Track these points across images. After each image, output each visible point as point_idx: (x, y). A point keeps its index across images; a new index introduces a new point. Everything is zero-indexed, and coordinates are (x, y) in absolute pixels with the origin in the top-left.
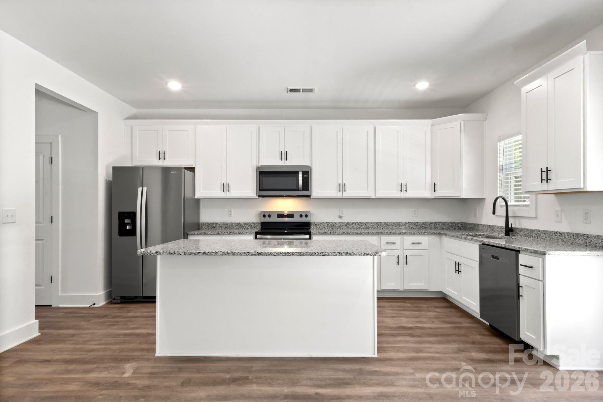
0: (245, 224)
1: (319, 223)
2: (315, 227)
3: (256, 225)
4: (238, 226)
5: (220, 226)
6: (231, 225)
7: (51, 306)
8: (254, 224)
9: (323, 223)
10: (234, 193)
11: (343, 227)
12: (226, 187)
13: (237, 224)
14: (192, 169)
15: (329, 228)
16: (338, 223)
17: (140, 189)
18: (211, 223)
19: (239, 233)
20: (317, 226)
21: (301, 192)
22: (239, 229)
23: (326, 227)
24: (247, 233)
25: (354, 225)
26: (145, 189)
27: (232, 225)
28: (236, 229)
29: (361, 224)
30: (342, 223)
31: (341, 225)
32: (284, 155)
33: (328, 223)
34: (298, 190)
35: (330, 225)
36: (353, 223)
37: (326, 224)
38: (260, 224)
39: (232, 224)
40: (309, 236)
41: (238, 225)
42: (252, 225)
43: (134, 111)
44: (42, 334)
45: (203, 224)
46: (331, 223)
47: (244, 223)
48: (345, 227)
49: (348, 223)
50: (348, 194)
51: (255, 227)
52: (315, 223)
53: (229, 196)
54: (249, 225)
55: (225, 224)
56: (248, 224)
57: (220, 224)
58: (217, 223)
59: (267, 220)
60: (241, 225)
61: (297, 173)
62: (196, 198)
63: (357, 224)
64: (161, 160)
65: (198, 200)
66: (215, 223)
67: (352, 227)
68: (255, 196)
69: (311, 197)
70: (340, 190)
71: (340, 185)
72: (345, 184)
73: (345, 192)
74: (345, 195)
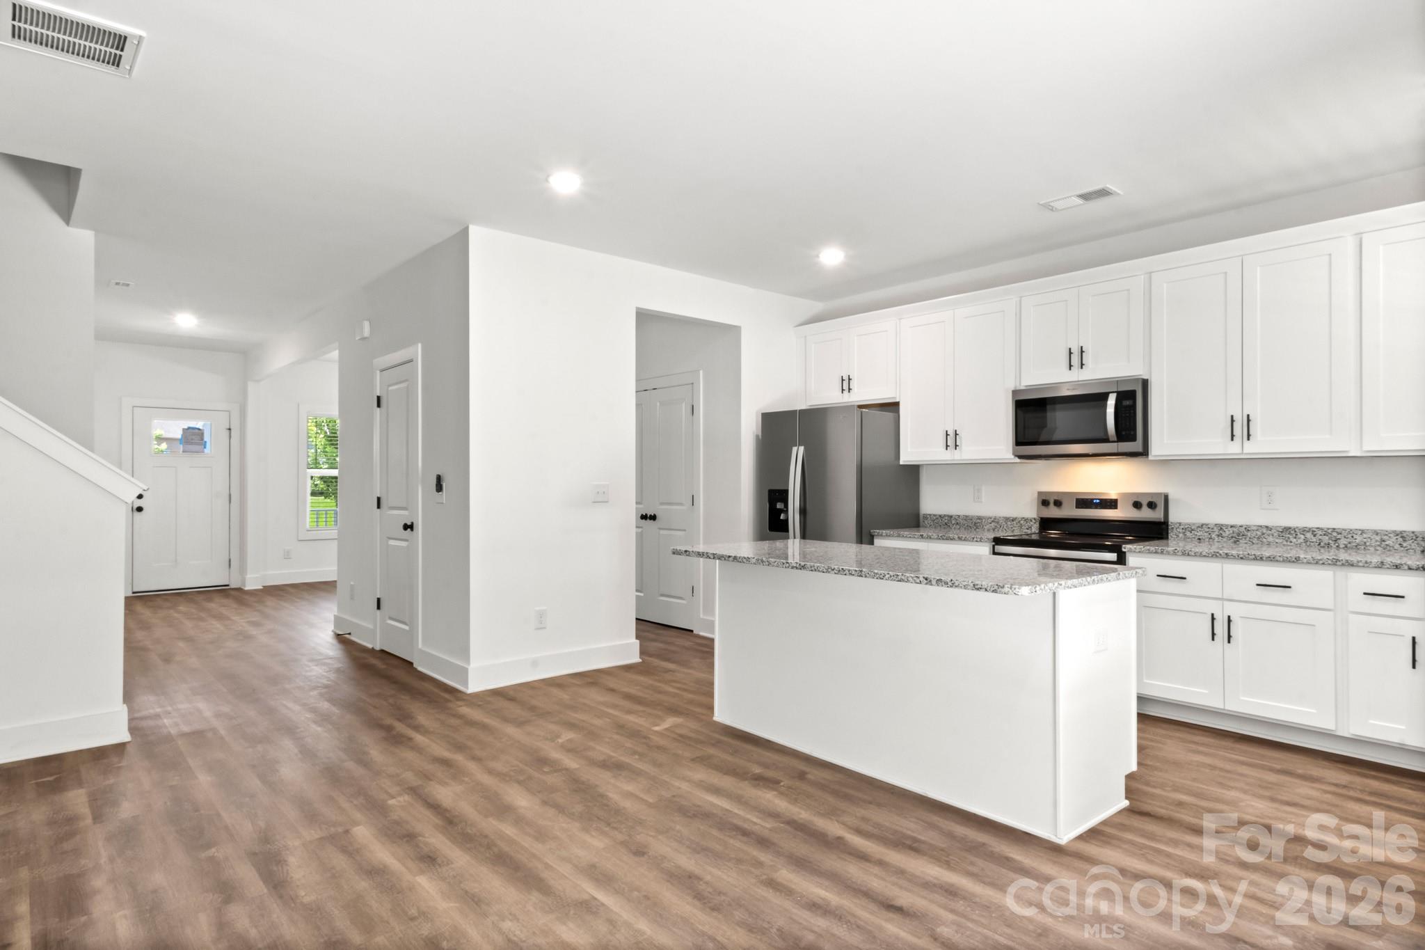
0: (1007, 519)
1: (1194, 524)
2: (1181, 535)
3: (1031, 523)
4: (993, 524)
5: (957, 523)
6: (978, 521)
7: (692, 631)
8: (1026, 520)
9: (1207, 525)
10: (969, 452)
11: (1270, 539)
12: (952, 440)
13: (990, 521)
14: (893, 407)
15: (1225, 540)
16: (1255, 528)
17: (795, 449)
18: (940, 516)
19: (960, 539)
20: (1188, 534)
21: (1116, 444)
22: (994, 530)
23: (1213, 536)
24: (975, 539)
25: (1309, 535)
26: (802, 449)
27: (979, 521)
28: (989, 530)
29: (1335, 534)
30: (1267, 527)
31: (1263, 534)
32: (1076, 358)
33: (1221, 527)
34: (1106, 440)
35: (1228, 532)
36: (1304, 531)
37: (1216, 529)
38: (1038, 523)
39: (979, 518)
40: (1116, 554)
41: (993, 521)
42: (1022, 522)
43: (813, 306)
44: (643, 662)
45: (926, 517)
46: (1232, 527)
47: (1003, 517)
48: (1277, 541)
49: (1287, 529)
50: (1260, 445)
51: (1028, 529)
52: (1180, 524)
53: (959, 458)
54: (1015, 522)
55: (966, 518)
56: (1013, 521)
57: (956, 517)
58: (951, 517)
59: (1053, 512)
60: (998, 523)
61: (1103, 397)
62: (901, 463)
63: (1320, 532)
64: (846, 392)
65: (913, 471)
66: (948, 516)
67: (1302, 541)
68: (1013, 457)
69: (1150, 457)
70: (1233, 436)
71: (1233, 421)
72: (1248, 416)
73: (1248, 439)
74: (1251, 448)
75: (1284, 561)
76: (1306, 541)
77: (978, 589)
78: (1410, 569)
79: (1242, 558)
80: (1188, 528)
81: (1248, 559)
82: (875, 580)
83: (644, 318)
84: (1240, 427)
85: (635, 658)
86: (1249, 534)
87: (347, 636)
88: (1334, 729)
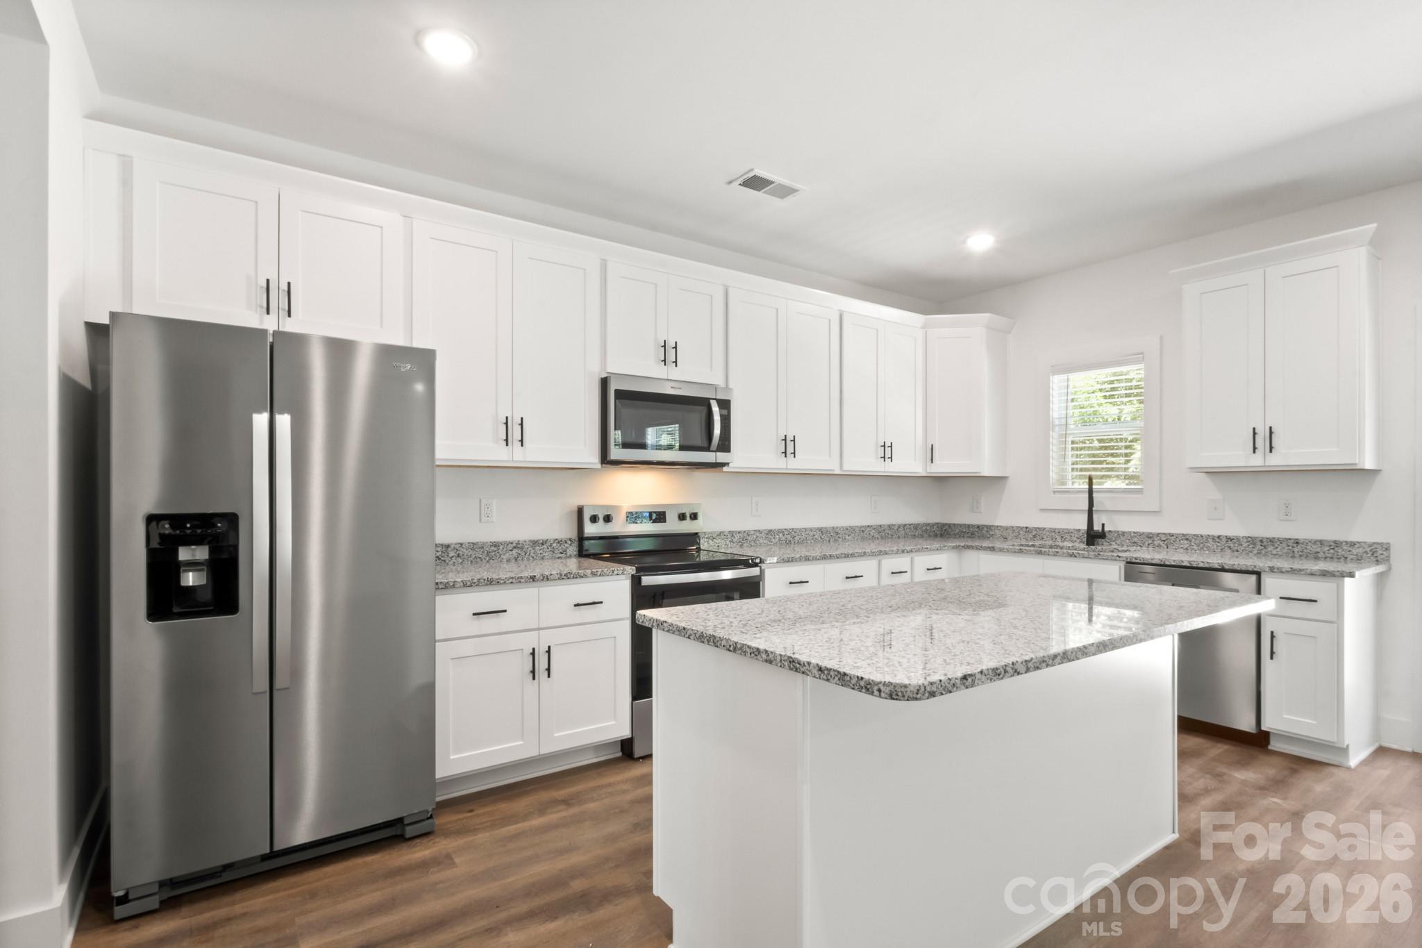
0: (535, 543)
1: (715, 532)
3: (566, 545)
4: (514, 552)
5: (458, 556)
6: (493, 548)
8: (559, 542)
9: (723, 532)
11: (761, 541)
12: (514, 431)
13: (510, 547)
16: (752, 533)
17: (260, 421)
19: (594, 574)
22: (516, 559)
23: (728, 542)
24: (616, 572)
25: (781, 535)
27: (495, 549)
28: (508, 561)
29: (793, 533)
31: (757, 537)
33: (732, 534)
35: (737, 537)
37: (730, 536)
38: (575, 545)
39: (496, 545)
41: (515, 547)
42: (554, 545)
46: (739, 533)
47: (531, 541)
48: (765, 542)
49: (770, 531)
51: (561, 553)
54: (545, 546)
55: (474, 546)
56: (543, 544)
57: (457, 547)
58: (448, 546)
59: (601, 529)
60: (522, 548)
61: (710, 404)
66: (443, 545)
67: (777, 540)
70: (785, 454)
71: (784, 439)
72: (795, 437)
73: (795, 457)
74: (791, 465)
76: (780, 540)
78: (907, 552)
80: (712, 537)
86: (749, 538)
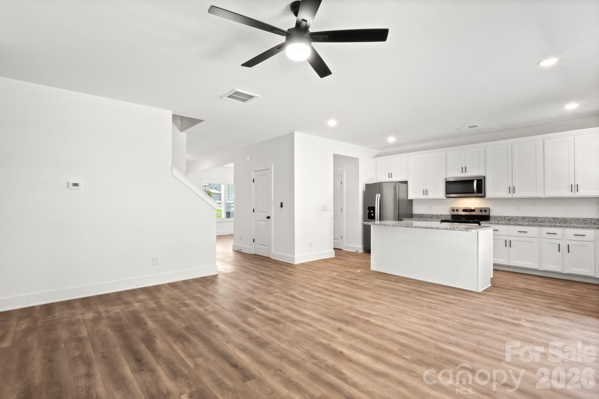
0: (441, 215)
1: (497, 216)
2: (493, 219)
3: (449, 216)
5: (425, 216)
7: (342, 249)
8: (447, 215)
9: (501, 216)
10: (431, 196)
11: (519, 220)
12: (425, 192)
13: (435, 216)
14: (406, 182)
15: (506, 220)
16: (514, 217)
17: (377, 195)
18: (419, 214)
20: (496, 219)
21: (476, 194)
22: (437, 218)
23: (503, 219)
25: (529, 219)
26: (379, 195)
28: (435, 218)
29: (536, 218)
30: (518, 217)
31: (517, 219)
32: (464, 169)
33: (505, 217)
34: (473, 193)
36: (528, 218)
37: (504, 217)
38: (451, 216)
39: (432, 215)
43: (377, 152)
44: (336, 257)
45: (415, 215)
46: (508, 217)
48: (522, 220)
49: (523, 217)
50: (518, 194)
51: (447, 218)
52: (493, 216)
53: (427, 198)
54: (443, 216)
55: (428, 215)
58: (423, 215)
59: (456, 213)
60: (438, 216)
61: (473, 181)
62: (409, 199)
63: (533, 218)
64: (390, 178)
65: (411, 201)
66: (422, 214)
68: (445, 197)
69: (486, 198)
70: (510, 192)
71: (510, 188)
72: (514, 187)
73: (514, 193)
74: (515, 195)
75: (525, 225)
76: (529, 220)
77: (461, 231)
78: (558, 227)
79: (514, 225)
80: (496, 218)
81: (516, 225)
82: (431, 229)
83: (335, 156)
84: (511, 190)
85: (334, 256)
86: (513, 219)
87: (239, 251)
88: (538, 268)
